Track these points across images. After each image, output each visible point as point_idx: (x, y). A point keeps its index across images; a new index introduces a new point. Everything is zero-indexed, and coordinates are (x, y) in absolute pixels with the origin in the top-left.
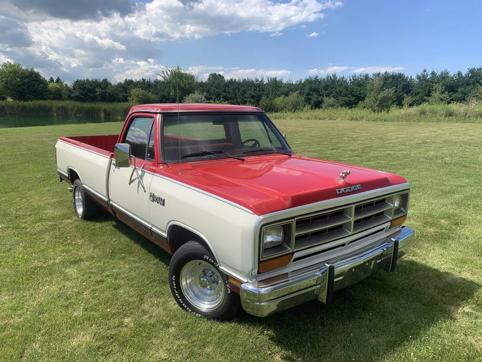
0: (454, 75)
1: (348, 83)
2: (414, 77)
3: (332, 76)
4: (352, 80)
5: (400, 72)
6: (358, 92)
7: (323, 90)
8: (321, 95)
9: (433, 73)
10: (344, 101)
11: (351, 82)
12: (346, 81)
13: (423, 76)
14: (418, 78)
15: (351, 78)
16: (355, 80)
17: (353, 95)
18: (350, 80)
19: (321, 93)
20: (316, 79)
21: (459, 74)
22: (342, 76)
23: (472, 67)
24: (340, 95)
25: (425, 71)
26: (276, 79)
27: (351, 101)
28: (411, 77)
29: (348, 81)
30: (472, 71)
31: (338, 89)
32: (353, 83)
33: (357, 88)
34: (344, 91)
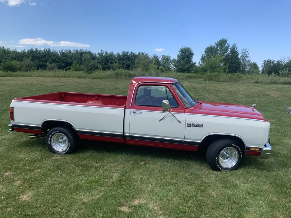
0: (116, 54)
1: (59, 55)
2: (97, 54)
3: (47, 49)
4: (61, 53)
5: (89, 50)
6: (66, 60)
7: (43, 58)
8: (41, 61)
9: (106, 53)
10: (58, 65)
11: (60, 54)
12: (57, 53)
13: (101, 53)
14: (99, 54)
15: (60, 52)
16: (63, 53)
17: (63, 62)
18: (60, 53)
19: (41, 60)
20: (36, 50)
21: (118, 54)
22: (54, 50)
23: (124, 51)
24: (55, 62)
25: (102, 51)
26: (4, 48)
27: (62, 65)
28: (95, 54)
29: (59, 53)
30: (124, 53)
31: (53, 58)
32: (62, 55)
33: (65, 58)
34: (57, 59)
